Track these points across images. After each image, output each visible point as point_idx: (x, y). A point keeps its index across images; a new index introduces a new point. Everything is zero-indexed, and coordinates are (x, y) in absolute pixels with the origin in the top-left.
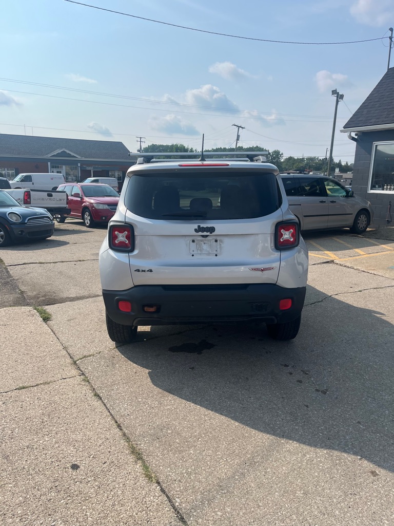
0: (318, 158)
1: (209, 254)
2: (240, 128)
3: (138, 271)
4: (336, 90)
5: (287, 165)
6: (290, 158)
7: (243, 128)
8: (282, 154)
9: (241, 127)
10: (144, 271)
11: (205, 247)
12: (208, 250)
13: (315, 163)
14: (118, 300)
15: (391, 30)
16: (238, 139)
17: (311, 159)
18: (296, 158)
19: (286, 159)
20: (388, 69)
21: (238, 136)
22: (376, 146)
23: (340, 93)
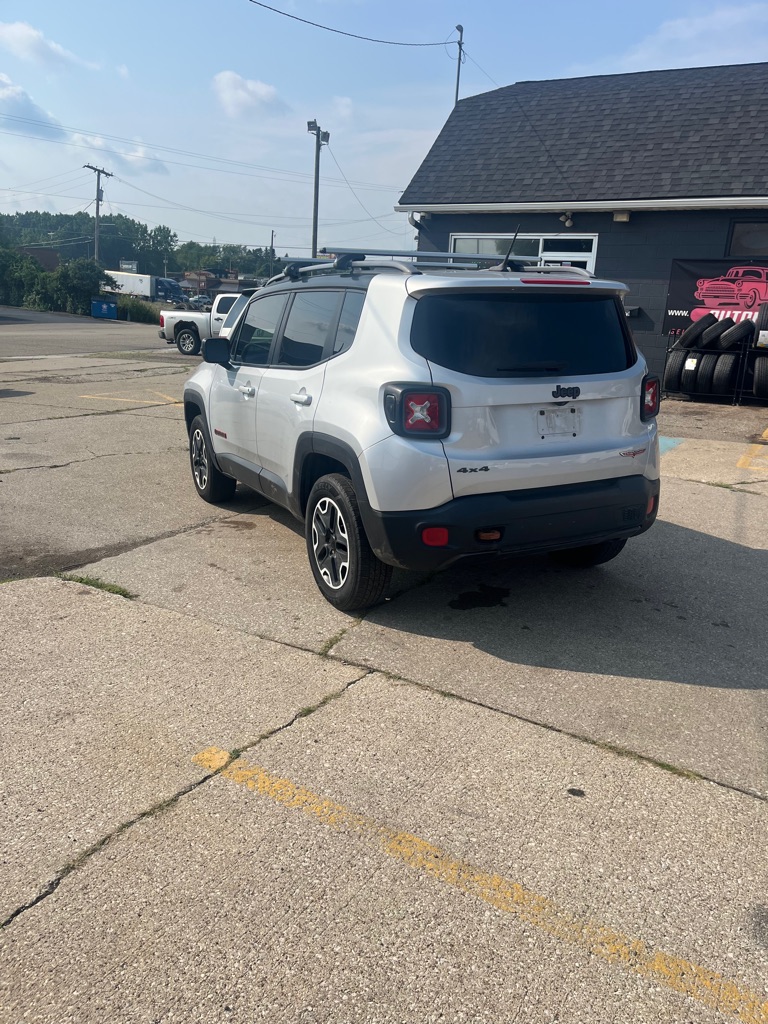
0: (245, 248)
1: (564, 434)
2: (102, 175)
3: (464, 470)
4: (314, 123)
5: (185, 258)
6: (191, 245)
7: (107, 174)
8: (175, 236)
9: (103, 172)
10: (475, 470)
11: (558, 422)
12: (563, 426)
13: (240, 258)
14: (423, 528)
15: (460, 28)
16: (99, 198)
17: (232, 250)
18: (203, 245)
19: (183, 246)
20: (458, 103)
21: (100, 193)
22: (455, 240)
23: (323, 130)
